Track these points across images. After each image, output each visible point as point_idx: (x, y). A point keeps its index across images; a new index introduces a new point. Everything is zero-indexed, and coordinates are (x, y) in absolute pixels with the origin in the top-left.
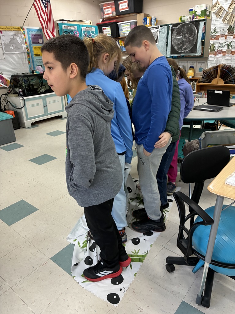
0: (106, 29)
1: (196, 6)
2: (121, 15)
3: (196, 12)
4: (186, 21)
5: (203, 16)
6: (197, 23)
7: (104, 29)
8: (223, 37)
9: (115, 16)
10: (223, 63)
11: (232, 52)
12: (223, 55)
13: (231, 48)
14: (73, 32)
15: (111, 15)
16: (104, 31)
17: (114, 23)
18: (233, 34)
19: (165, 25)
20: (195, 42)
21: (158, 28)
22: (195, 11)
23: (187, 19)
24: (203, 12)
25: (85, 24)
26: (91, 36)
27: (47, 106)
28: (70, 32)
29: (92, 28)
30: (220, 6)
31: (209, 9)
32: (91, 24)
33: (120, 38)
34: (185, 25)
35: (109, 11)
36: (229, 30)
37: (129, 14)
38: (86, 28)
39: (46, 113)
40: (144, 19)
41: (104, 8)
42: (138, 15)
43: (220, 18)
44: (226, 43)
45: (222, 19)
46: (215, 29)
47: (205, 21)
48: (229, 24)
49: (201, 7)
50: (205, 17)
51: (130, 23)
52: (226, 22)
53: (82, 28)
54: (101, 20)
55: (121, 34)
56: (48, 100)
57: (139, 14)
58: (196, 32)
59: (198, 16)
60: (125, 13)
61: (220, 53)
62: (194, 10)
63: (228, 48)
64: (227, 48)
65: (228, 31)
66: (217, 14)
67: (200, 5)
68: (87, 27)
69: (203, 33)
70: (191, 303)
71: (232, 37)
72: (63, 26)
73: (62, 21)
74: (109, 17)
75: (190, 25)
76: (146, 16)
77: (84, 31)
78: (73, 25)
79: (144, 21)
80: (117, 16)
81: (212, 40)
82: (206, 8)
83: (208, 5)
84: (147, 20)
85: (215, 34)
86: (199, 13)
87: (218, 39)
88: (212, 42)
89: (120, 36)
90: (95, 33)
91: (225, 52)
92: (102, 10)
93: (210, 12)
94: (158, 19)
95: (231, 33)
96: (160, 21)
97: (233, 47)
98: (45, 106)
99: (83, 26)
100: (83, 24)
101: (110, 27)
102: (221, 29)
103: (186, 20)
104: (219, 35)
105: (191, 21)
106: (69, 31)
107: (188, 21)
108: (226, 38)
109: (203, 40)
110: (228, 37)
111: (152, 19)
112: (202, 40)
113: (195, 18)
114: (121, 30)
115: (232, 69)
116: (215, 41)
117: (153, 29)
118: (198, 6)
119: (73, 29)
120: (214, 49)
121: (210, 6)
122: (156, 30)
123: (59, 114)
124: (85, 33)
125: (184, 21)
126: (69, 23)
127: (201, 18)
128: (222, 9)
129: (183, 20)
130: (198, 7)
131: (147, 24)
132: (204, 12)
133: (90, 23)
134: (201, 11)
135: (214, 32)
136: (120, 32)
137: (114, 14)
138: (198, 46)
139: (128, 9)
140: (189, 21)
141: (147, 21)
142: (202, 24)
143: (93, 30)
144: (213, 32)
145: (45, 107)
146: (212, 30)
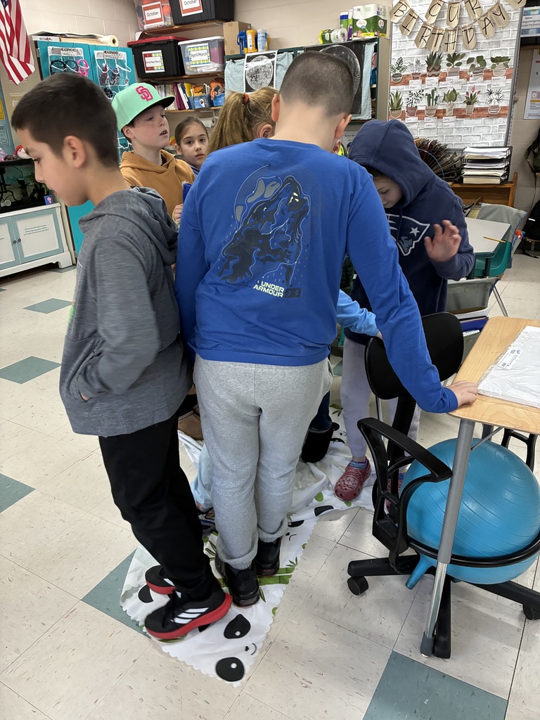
0: (150, 55)
1: (356, 8)
2: (184, 25)
3: (355, 21)
4: (334, 42)
5: (372, 30)
6: (358, 47)
7: (146, 55)
8: (417, 78)
9: (171, 26)
10: (419, 136)
11: (438, 111)
12: (419, 119)
13: (436, 103)
14: (73, 63)
15: (162, 23)
16: (147, 59)
17: (169, 42)
18: (438, 72)
19: (289, 50)
20: (356, 89)
21: (274, 56)
22: (353, 19)
23: (337, 38)
24: (371, 21)
25: (102, 43)
26: (117, 71)
27: (19, 240)
28: (66, 63)
29: (119, 52)
30: (408, 9)
31: (384, 15)
32: (117, 44)
33: (185, 77)
34: (332, 50)
35: (156, 13)
36: (429, 62)
37: (205, 21)
38: (105, 52)
39: (20, 259)
40: (240, 35)
41: (143, 6)
42: (226, 25)
43: (410, 36)
44: (424, 93)
45: (414, 38)
46: (401, 61)
47: (376, 43)
48: (430, 50)
49: (367, 10)
50: (376, 33)
51: (207, 44)
52: (424, 46)
53: (96, 52)
54: (138, 35)
55: (188, 67)
56: (22, 226)
57: (227, 23)
58: (359, 66)
59: (360, 31)
60: (193, 20)
61: (412, 115)
62: (350, 17)
63: (429, 105)
64: (427, 104)
65: (427, 66)
66: (404, 27)
67: (364, 5)
68: (107, 50)
69: (373, 68)
70: (411, 654)
71: (436, 79)
72: (50, 48)
73: (46, 37)
74: (158, 28)
75: (345, 50)
76: (244, 29)
77: (101, 61)
78: (74, 45)
79: (240, 39)
80: (176, 27)
81: (394, 84)
82: (378, 13)
83: (381, 7)
84: (246, 36)
85: (400, 71)
86: (361, 24)
87: (407, 83)
88: (393, 89)
89: (186, 73)
90: (126, 64)
91: (422, 112)
92: (139, 12)
93: (385, 22)
94: (272, 36)
95: (433, 69)
96: (276, 40)
97: (440, 102)
98: (16, 242)
99: (97, 48)
100: (97, 44)
101: (160, 51)
102: (413, 61)
103: (335, 39)
104: (408, 75)
105: (346, 41)
106: (63, 59)
107: (338, 42)
108: (423, 82)
109: (374, 86)
110: (427, 78)
111: (259, 36)
112: (371, 85)
113: (355, 34)
114: (188, 59)
115: (440, 148)
116: (400, 87)
117: (262, 59)
118: (359, 7)
119: (74, 54)
120: (399, 106)
121: (385, 10)
122: (269, 61)
123: (52, 260)
124: (104, 65)
125: (330, 41)
126: (64, 40)
127: (367, 35)
128: (414, 15)
129: (328, 39)
130: (359, 10)
131: (247, 47)
132: (373, 23)
133: (114, 41)
134: (367, 20)
135: (398, 68)
136: (186, 64)
137: (169, 22)
138: (363, 98)
139: (201, 11)
140: (342, 41)
141: (246, 39)
142: (369, 50)
143: (122, 59)
144: (395, 67)
145: (14, 242)
146: (394, 63)
